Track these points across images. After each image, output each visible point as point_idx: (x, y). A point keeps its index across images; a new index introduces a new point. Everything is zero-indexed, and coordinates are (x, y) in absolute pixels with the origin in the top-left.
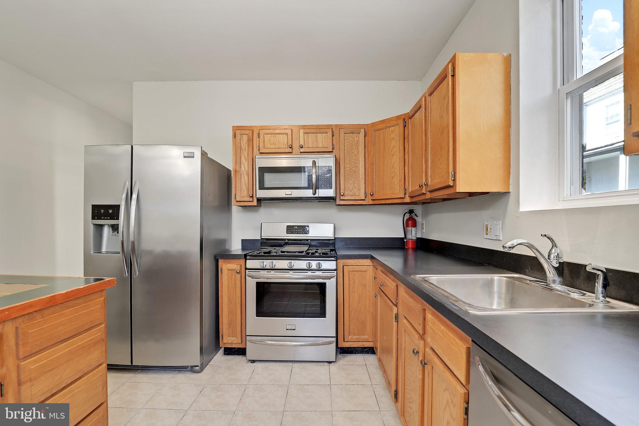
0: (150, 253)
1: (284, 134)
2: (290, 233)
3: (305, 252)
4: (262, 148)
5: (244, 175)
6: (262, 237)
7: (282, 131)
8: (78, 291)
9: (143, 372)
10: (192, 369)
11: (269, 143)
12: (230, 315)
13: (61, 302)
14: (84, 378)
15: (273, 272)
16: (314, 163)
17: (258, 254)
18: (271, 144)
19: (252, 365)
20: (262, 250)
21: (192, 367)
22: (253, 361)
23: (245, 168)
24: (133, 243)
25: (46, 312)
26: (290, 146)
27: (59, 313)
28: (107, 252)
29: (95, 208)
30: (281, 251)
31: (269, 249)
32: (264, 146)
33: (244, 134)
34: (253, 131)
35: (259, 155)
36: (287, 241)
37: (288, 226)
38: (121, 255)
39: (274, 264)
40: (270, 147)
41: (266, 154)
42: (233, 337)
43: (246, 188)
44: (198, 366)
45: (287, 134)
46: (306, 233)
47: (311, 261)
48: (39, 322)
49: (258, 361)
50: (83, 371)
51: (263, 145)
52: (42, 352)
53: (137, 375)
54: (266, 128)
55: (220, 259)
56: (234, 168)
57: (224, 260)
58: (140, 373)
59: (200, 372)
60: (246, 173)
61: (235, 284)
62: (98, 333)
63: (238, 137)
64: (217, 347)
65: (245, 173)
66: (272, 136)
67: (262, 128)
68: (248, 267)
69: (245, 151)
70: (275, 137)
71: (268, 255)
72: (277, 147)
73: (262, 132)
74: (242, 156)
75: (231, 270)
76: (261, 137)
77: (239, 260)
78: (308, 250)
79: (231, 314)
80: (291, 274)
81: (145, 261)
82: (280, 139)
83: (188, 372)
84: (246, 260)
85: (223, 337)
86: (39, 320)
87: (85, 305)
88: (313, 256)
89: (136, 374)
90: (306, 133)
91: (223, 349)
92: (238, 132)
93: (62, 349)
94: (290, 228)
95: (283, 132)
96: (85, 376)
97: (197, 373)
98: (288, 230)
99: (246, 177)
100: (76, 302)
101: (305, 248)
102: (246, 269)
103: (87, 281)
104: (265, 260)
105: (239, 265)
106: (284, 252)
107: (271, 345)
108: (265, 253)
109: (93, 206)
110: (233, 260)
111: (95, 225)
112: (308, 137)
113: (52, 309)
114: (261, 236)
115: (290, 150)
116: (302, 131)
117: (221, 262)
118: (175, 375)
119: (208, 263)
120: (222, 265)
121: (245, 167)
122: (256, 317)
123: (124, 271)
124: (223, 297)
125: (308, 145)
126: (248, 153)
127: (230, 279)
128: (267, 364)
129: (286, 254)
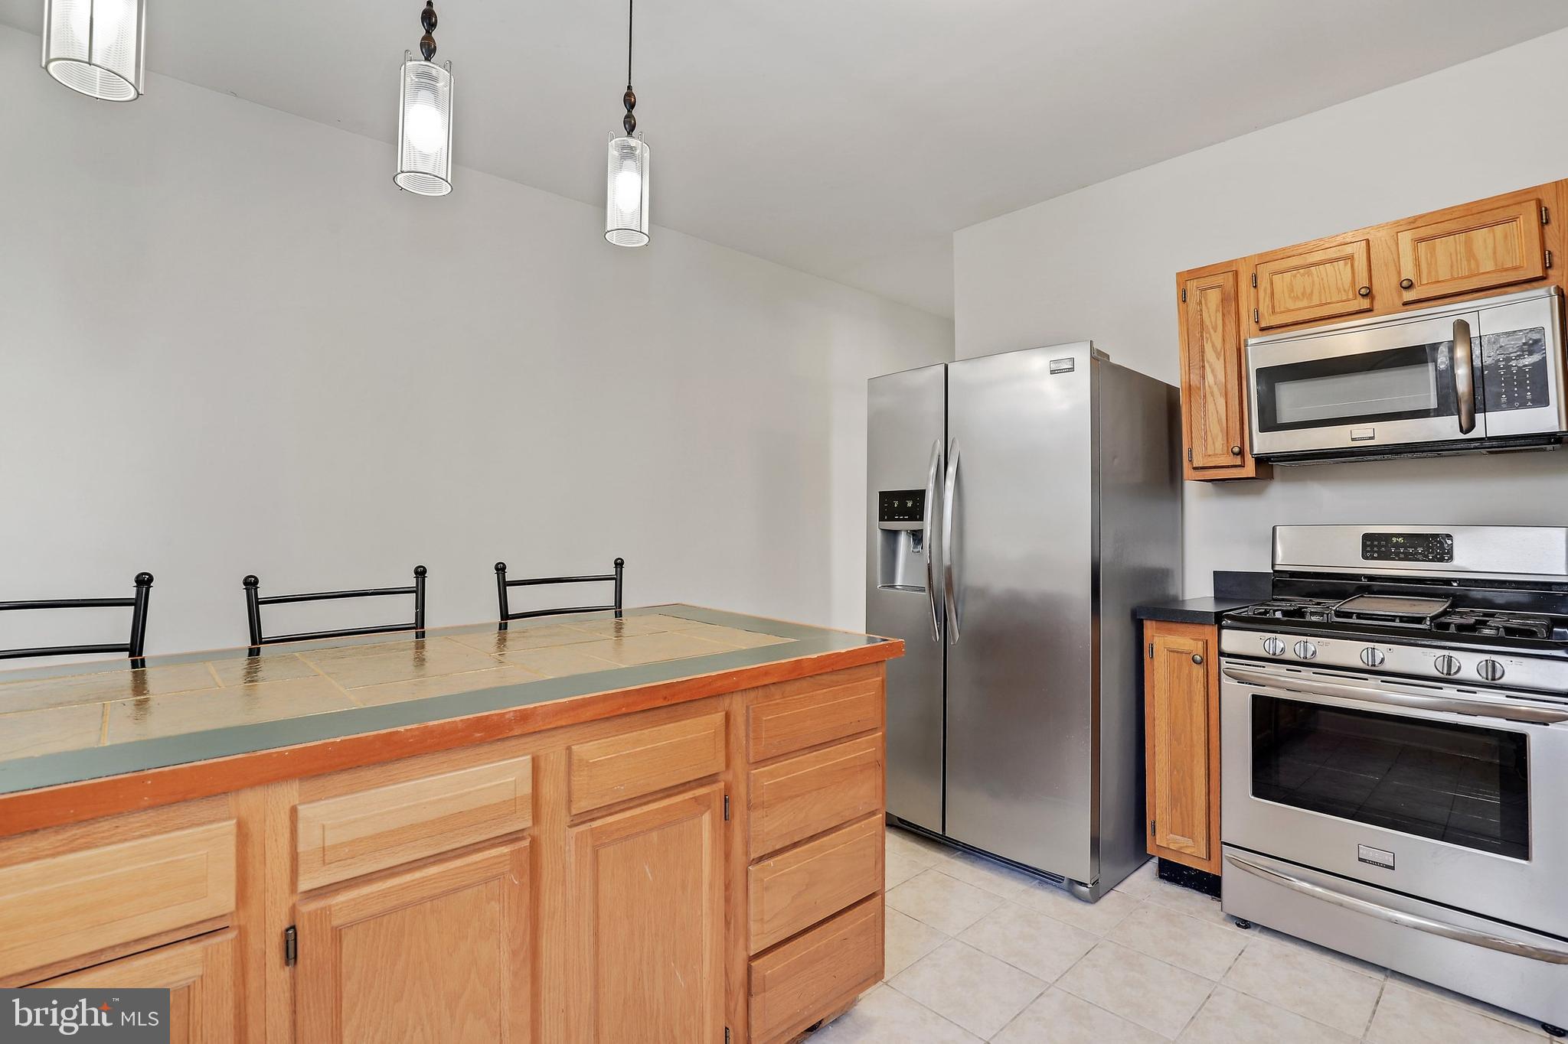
0: (981, 593)
1: (1338, 260)
2: (1375, 559)
3: (1431, 621)
4: (1266, 314)
5: (1213, 396)
6: (1277, 568)
7: (1332, 254)
8: (837, 657)
9: (966, 858)
10: (1071, 887)
11: (1290, 295)
12: (1175, 773)
13: (810, 674)
14: (844, 831)
15: (1307, 672)
16: (1462, 328)
17: (1260, 614)
18: (1296, 298)
19: (1239, 932)
20: (1274, 606)
21: (1071, 881)
22: (1244, 924)
23: (1215, 377)
24: (949, 570)
25: (789, 688)
26: (1363, 291)
27: (807, 695)
28: (905, 587)
29: (886, 497)
30: (1336, 611)
31: (1297, 603)
32: (1273, 307)
33: (1211, 288)
34: (1236, 273)
35: (1258, 337)
36: (1364, 581)
37: (1367, 537)
38: (926, 594)
39: (1311, 648)
40: (1291, 307)
41: (1280, 330)
42: (1182, 836)
43: (1221, 431)
44: (1085, 885)
45: (1350, 258)
46: (1441, 560)
47: (1452, 653)
48: (777, 704)
49: (1259, 929)
50: (842, 816)
51: (1268, 306)
52: (781, 759)
53: (953, 860)
54: (1275, 258)
55: (1147, 619)
56: (1184, 380)
57: (1159, 624)
58: (960, 858)
59: (1092, 903)
60: (1219, 389)
61: (1190, 692)
62: (867, 748)
63: (1193, 296)
64: (1139, 852)
65: (1215, 390)
66: (1298, 275)
67: (1265, 259)
68: (1226, 647)
69: (1215, 332)
70: (1310, 274)
71: (1295, 622)
72: (1316, 301)
73: (1264, 273)
74: (1208, 347)
75: (1177, 652)
76: (1263, 283)
77: (1199, 629)
78: (1444, 613)
79: (1178, 771)
80: (1371, 687)
81: (972, 609)
82: (1325, 279)
83: (1061, 892)
84: (1221, 628)
85: (1156, 828)
86: (778, 701)
87: (848, 687)
88: (1468, 634)
89: (953, 858)
90: (1422, 240)
91: (1155, 861)
92: (1192, 286)
93: (809, 765)
94: (1376, 543)
95: (1334, 256)
96: (846, 827)
97: (1084, 903)
98: (1368, 549)
99: (1221, 402)
100: (834, 677)
101: (1431, 608)
102: (1222, 654)
103: (870, 640)
104: (1281, 633)
105: (1199, 640)
106: (1349, 615)
107: (1302, 891)
108: (1285, 613)
109: (880, 492)
110: (1183, 625)
111: (884, 531)
112: (1433, 250)
113: (798, 684)
114: (1273, 565)
115: (1365, 304)
116: (1406, 239)
117: (1150, 628)
118: (1032, 890)
119: (1115, 628)
120: (1153, 636)
121: (1217, 372)
122: (1253, 797)
123: (932, 627)
124: (1157, 722)
125: (1433, 273)
126: (1223, 336)
127: (1175, 675)
128: (1290, 948)
129: (1354, 620)
